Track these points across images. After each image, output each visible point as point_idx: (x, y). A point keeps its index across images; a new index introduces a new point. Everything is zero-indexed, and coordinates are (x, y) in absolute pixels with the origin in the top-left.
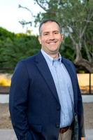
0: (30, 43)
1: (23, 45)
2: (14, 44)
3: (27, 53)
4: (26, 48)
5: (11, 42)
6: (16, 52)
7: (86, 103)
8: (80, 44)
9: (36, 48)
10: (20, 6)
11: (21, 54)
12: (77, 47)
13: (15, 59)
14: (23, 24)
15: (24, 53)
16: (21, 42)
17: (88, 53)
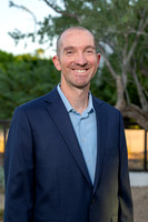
0: (39, 73)
1: (24, 77)
2: (9, 76)
3: (32, 91)
4: (30, 83)
5: (4, 71)
6: (12, 90)
7: (138, 188)
8: (125, 78)
9: (49, 82)
10: (12, 4)
11: (21, 93)
12: (118, 82)
13: (9, 103)
14: (17, 38)
15: (27, 93)
16: (21, 71)
17: (140, 93)
